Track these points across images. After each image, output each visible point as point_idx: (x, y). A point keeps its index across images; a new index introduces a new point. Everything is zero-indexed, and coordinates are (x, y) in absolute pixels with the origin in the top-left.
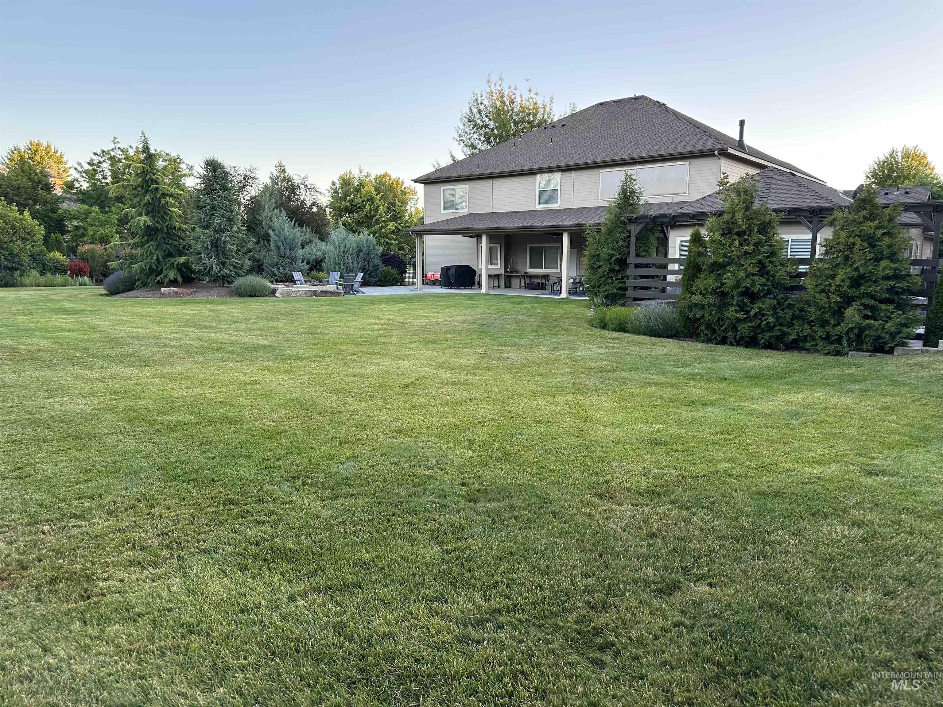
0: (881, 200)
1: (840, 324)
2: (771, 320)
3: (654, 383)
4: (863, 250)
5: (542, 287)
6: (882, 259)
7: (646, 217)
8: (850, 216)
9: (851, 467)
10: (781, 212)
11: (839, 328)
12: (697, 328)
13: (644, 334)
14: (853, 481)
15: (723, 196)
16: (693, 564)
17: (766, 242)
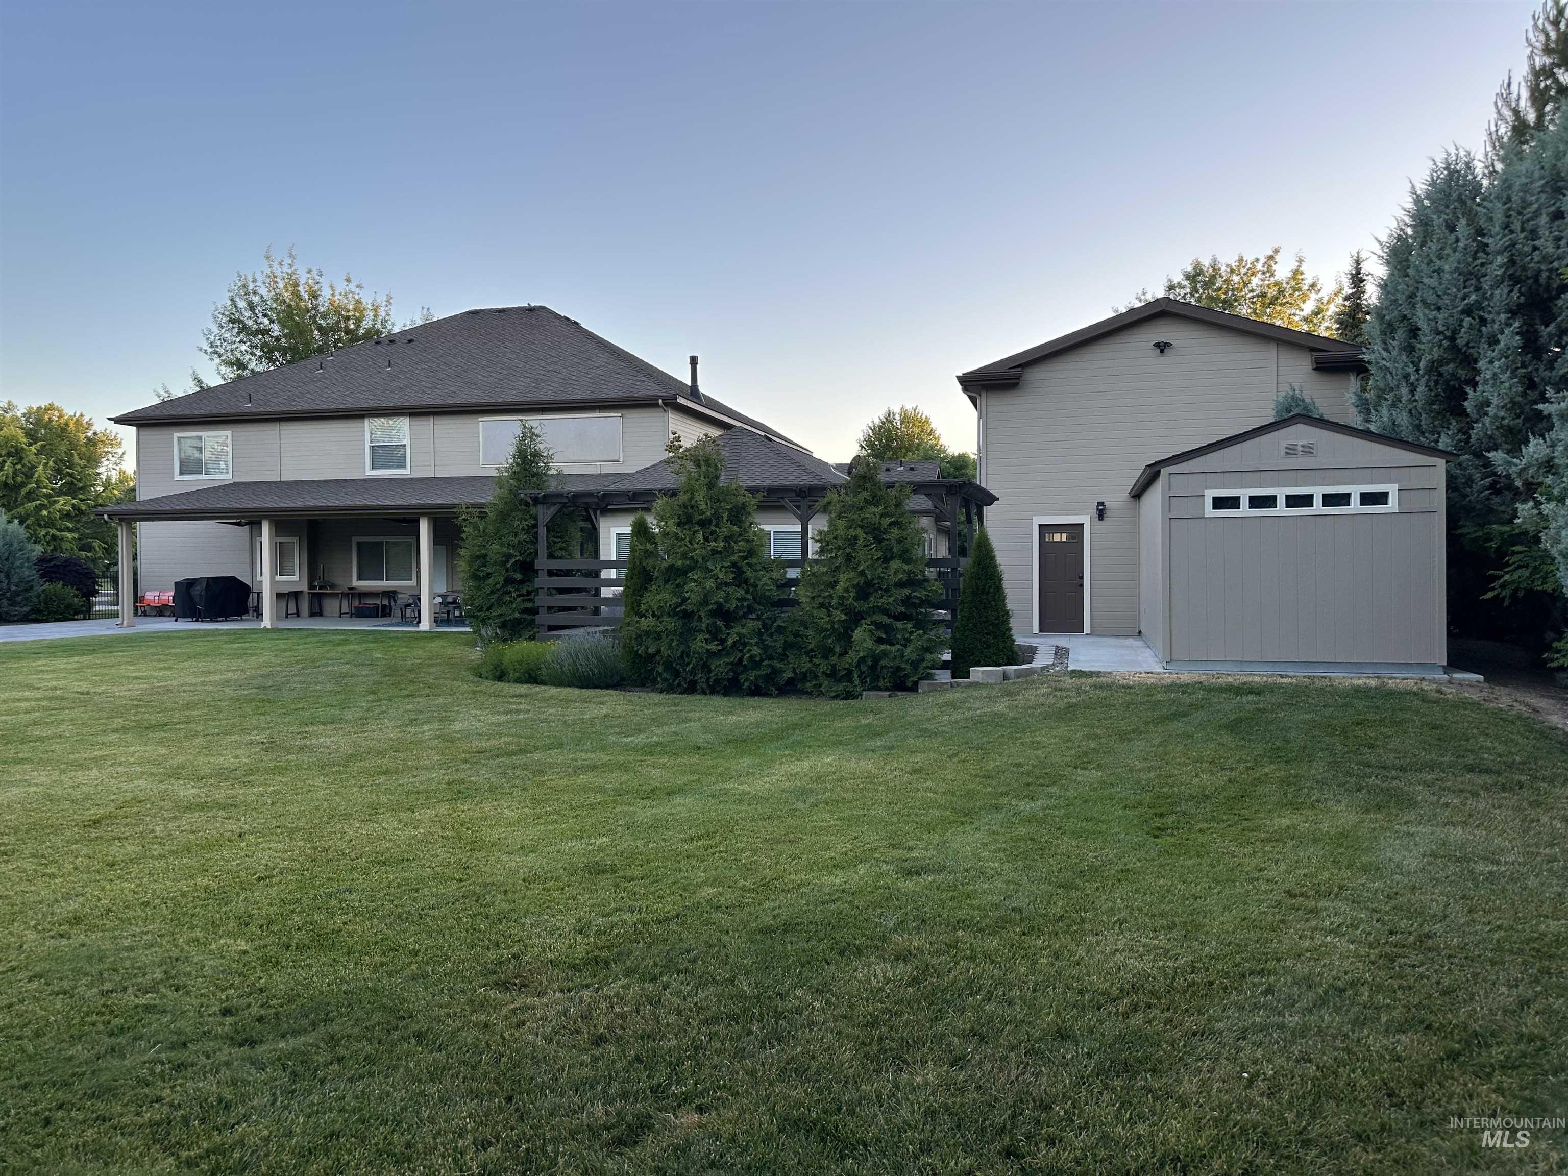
0: (883, 477)
1: (847, 653)
2: (756, 651)
3: (589, 766)
4: (867, 546)
5: (384, 612)
6: (892, 558)
7: (560, 495)
8: (848, 499)
9: (884, 867)
10: (758, 491)
11: (847, 659)
12: (653, 669)
13: (570, 685)
14: (889, 888)
15: (676, 467)
16: (670, 1078)
17: (740, 535)
